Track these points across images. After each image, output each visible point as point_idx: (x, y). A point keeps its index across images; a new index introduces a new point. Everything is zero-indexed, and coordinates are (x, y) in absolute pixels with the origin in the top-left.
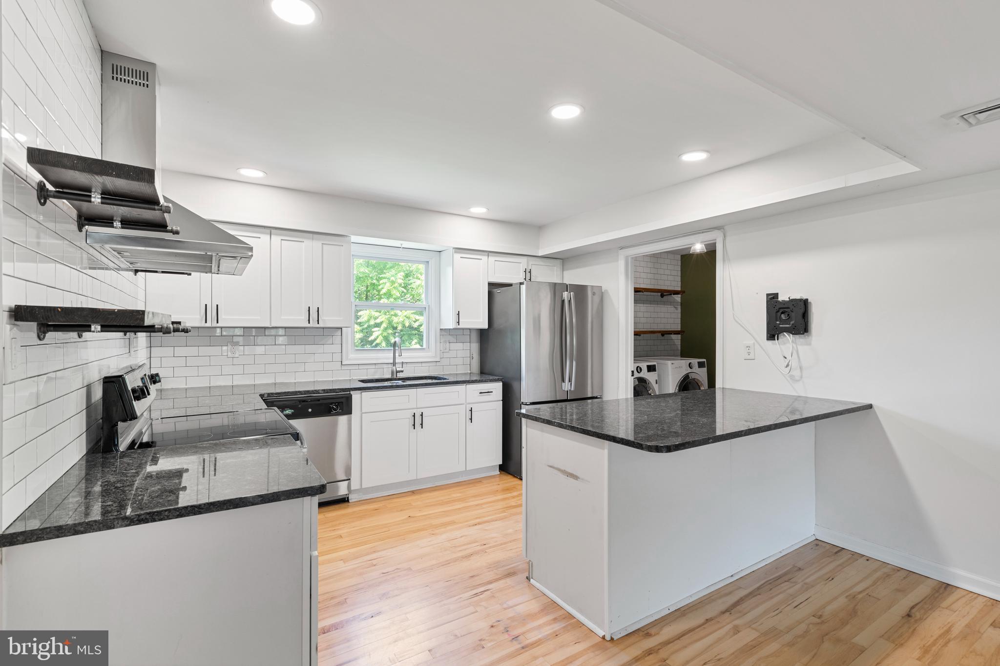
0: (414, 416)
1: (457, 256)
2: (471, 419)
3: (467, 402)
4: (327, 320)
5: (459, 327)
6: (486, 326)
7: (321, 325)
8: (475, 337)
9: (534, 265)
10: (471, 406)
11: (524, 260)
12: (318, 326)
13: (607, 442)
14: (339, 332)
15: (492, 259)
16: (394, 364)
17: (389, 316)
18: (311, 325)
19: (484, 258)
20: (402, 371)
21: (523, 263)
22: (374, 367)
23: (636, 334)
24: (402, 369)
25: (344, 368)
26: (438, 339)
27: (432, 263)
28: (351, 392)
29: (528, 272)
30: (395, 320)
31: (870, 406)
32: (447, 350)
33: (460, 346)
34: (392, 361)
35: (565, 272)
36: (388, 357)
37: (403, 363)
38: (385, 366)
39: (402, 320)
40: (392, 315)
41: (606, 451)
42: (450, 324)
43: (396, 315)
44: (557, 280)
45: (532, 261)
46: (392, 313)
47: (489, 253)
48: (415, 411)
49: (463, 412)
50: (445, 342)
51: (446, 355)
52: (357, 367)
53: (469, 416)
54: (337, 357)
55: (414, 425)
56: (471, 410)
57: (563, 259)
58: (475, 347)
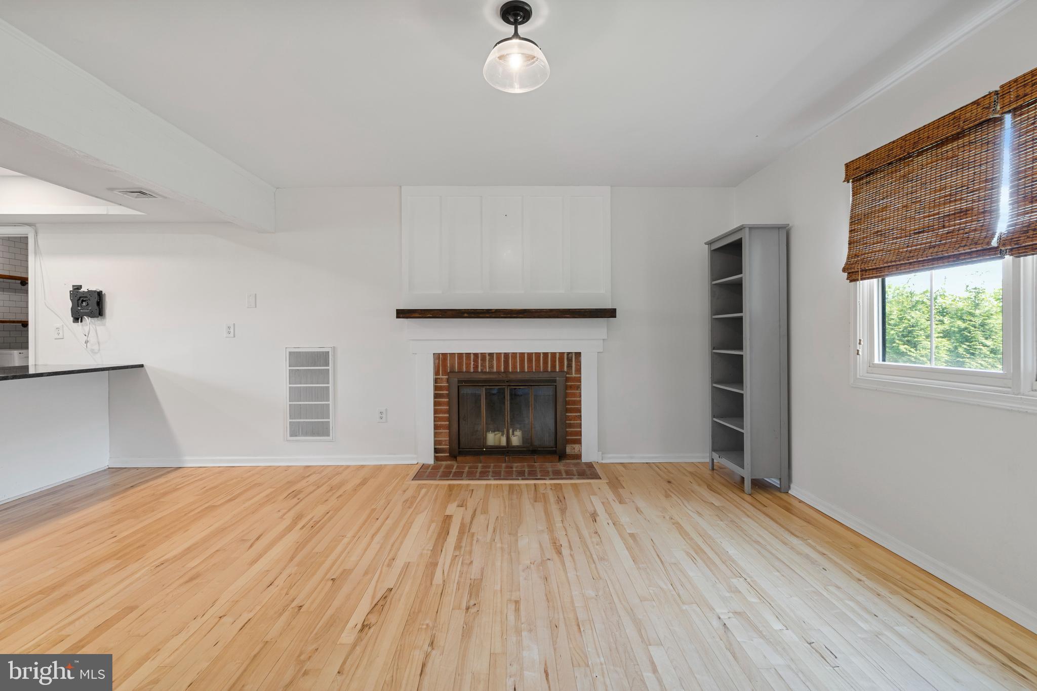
31: (141, 366)
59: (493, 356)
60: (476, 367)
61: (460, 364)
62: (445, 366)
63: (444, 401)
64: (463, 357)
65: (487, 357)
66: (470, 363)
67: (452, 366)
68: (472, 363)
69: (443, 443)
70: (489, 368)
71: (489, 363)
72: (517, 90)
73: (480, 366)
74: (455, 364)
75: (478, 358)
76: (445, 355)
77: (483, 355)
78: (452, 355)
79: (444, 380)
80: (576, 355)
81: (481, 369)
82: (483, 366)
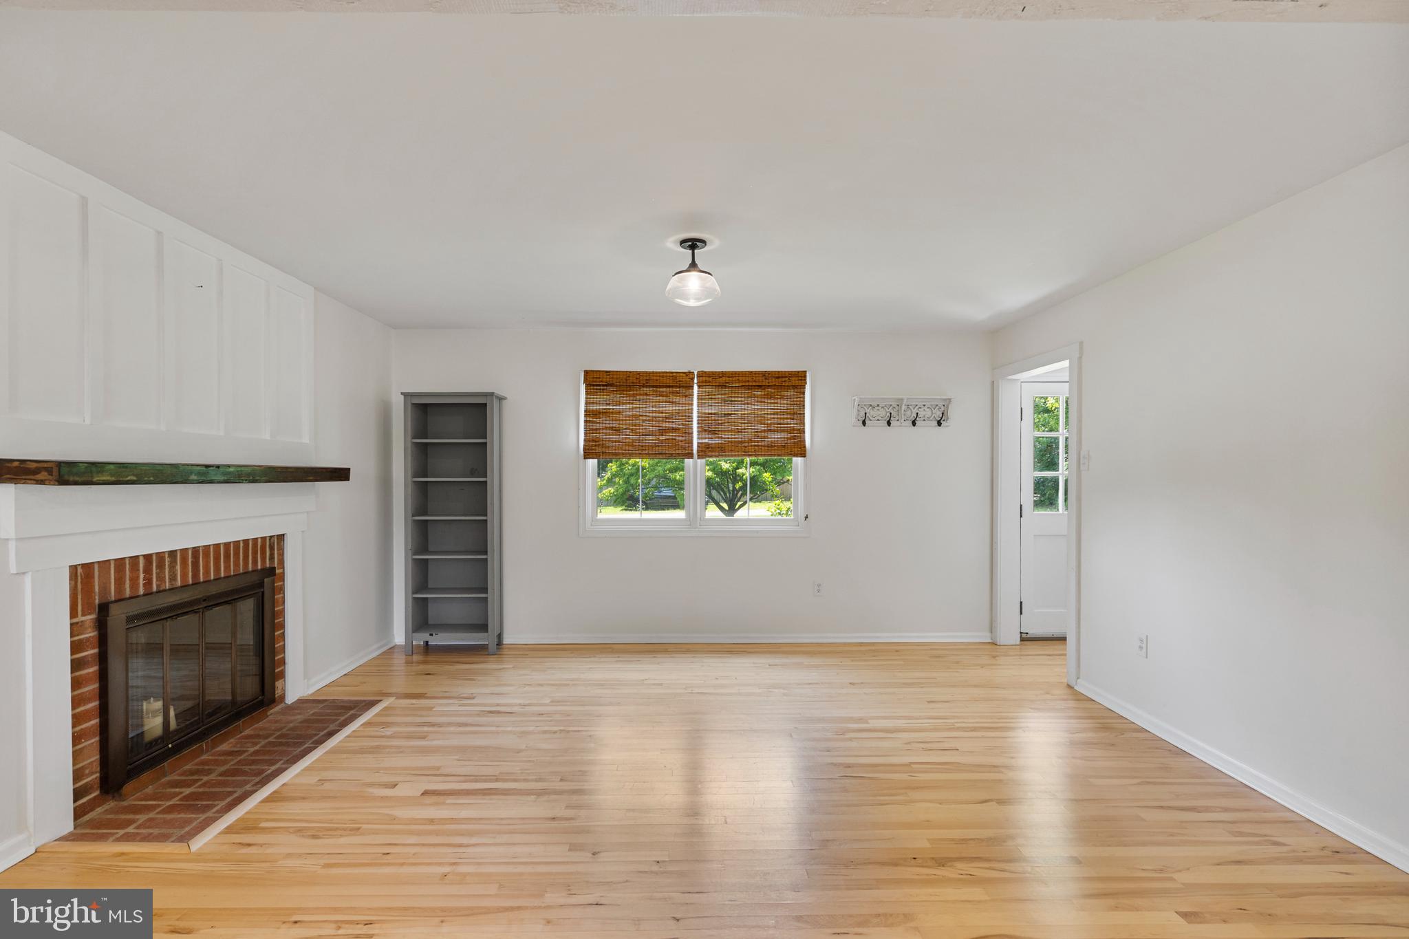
59: (176, 556)
60: (148, 582)
61: (120, 581)
62: (88, 590)
63: (88, 674)
64: (125, 563)
65: (167, 559)
66: (138, 577)
67: (105, 589)
68: (142, 576)
69: (87, 771)
70: (171, 580)
71: (170, 572)
72: (692, 303)
73: (154, 580)
74: (110, 583)
75: (151, 563)
76: (88, 567)
77: (160, 555)
78: (104, 564)
79: (88, 624)
80: (277, 538)
81: (157, 586)
82: (161, 579)
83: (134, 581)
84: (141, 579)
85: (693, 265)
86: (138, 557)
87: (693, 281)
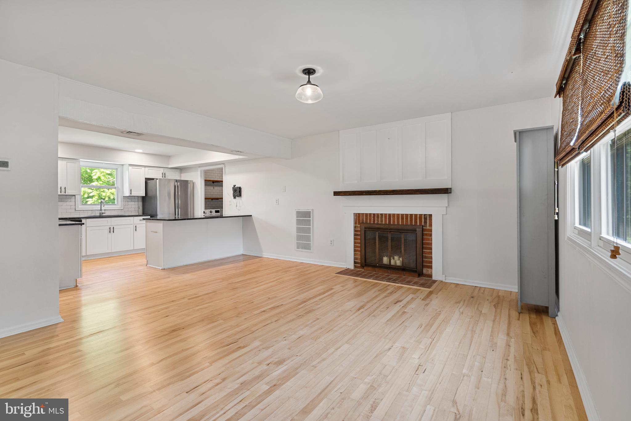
0: (110, 228)
1: (130, 168)
2: (136, 230)
3: (134, 223)
4: (69, 192)
5: (131, 195)
6: (144, 195)
7: (66, 194)
8: (140, 200)
9: (166, 171)
10: (136, 225)
11: (162, 169)
12: (65, 194)
13: (162, 221)
14: (74, 197)
15: (147, 169)
16: (101, 210)
17: (99, 192)
18: (62, 194)
19: (143, 168)
20: (105, 213)
21: (162, 170)
22: (91, 211)
23: (205, 199)
24: (105, 212)
25: (76, 211)
26: (122, 201)
27: (119, 169)
28: (82, 219)
29: (164, 175)
30: (104, 194)
31: (251, 216)
32: (127, 205)
33: (133, 203)
34: (100, 209)
35: (182, 174)
36: (98, 207)
37: (105, 210)
38: (96, 211)
39: (109, 195)
40: (102, 191)
41: (162, 224)
42: (127, 194)
43: (104, 192)
44: (178, 178)
45: (166, 170)
46: (102, 190)
47: (145, 166)
48: (110, 226)
49: (132, 228)
50: (126, 201)
51: (126, 207)
52: (83, 211)
53: (135, 229)
54: (73, 207)
55: (110, 232)
56: (136, 227)
57: (181, 169)
58: (140, 204)
60: (374, 221)
61: (366, 219)
62: (359, 220)
63: (359, 238)
65: (380, 216)
66: (371, 219)
67: (363, 220)
69: (358, 259)
70: (381, 221)
71: (380, 219)
72: (310, 102)
73: (376, 220)
75: (375, 216)
76: (359, 214)
77: (378, 214)
78: (363, 214)
79: (359, 227)
80: (429, 216)
81: (377, 222)
82: (378, 220)
83: (370, 220)
84: (372, 220)
85: (309, 82)
86: (371, 214)
87: (309, 90)
